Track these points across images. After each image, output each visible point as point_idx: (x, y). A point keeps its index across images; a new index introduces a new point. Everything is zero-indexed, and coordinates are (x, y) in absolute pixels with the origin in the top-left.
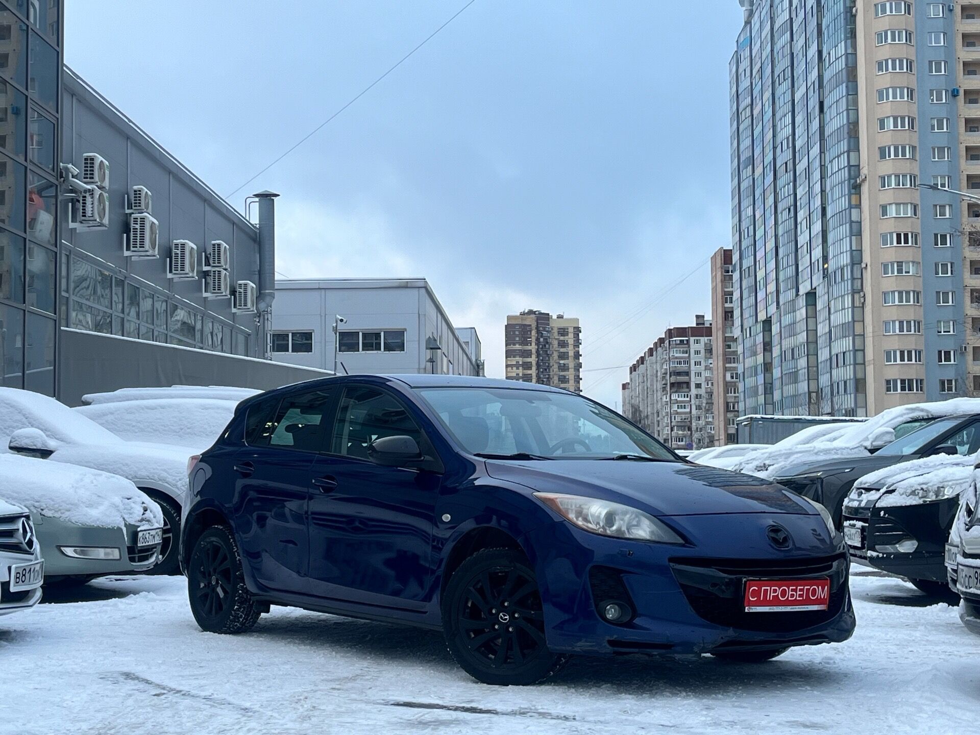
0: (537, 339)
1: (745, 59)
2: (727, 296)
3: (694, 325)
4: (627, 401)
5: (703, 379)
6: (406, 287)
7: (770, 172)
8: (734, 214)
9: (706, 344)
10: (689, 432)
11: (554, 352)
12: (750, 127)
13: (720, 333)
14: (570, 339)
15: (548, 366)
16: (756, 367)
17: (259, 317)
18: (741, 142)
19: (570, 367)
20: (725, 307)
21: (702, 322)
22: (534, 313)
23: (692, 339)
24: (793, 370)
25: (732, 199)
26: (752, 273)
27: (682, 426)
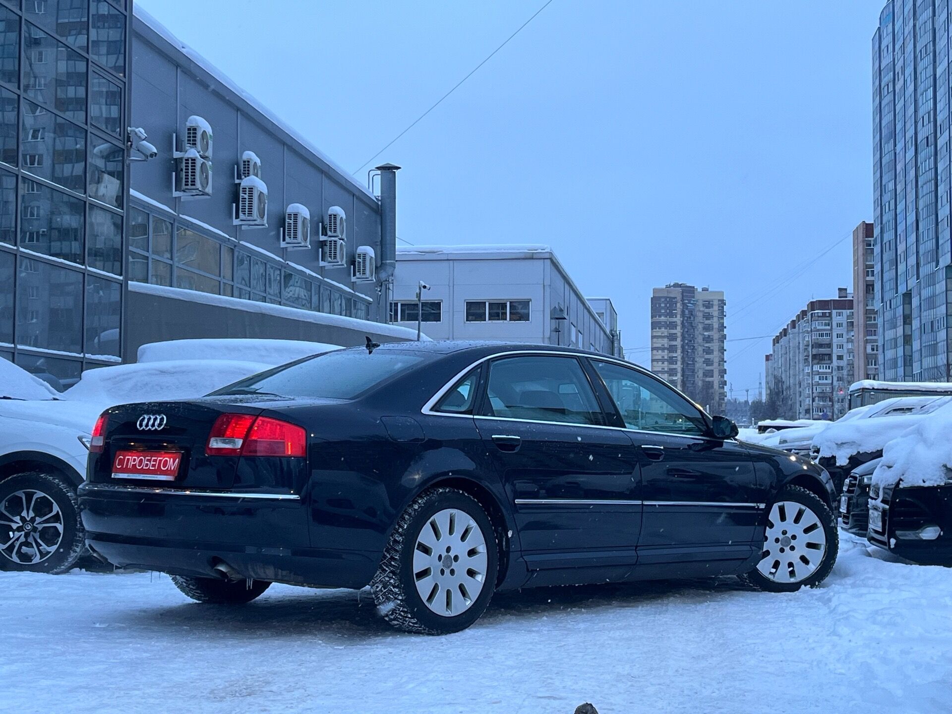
0: (683, 312)
1: (887, 35)
2: (868, 270)
3: (838, 299)
4: (770, 372)
5: (845, 351)
6: (533, 259)
7: (912, 146)
8: (876, 188)
9: (848, 316)
10: (831, 403)
11: (699, 324)
12: (893, 102)
13: (861, 306)
14: (715, 311)
15: (692, 338)
16: (896, 339)
17: (381, 286)
18: (883, 116)
19: (714, 338)
20: (866, 281)
21: (845, 295)
22: (680, 286)
23: (834, 312)
24: (933, 343)
25: (874, 174)
26: (893, 247)
27: (823, 397)
